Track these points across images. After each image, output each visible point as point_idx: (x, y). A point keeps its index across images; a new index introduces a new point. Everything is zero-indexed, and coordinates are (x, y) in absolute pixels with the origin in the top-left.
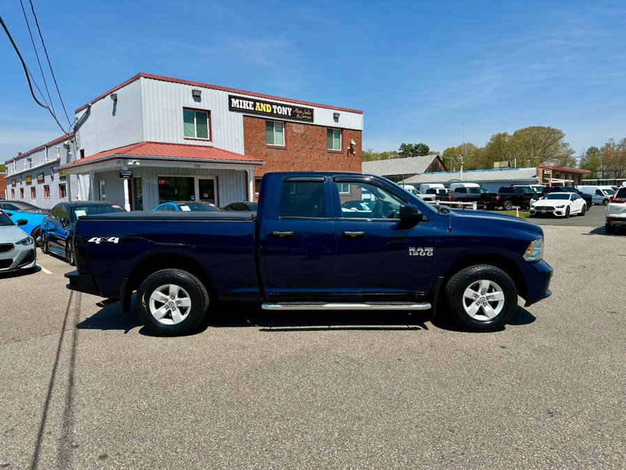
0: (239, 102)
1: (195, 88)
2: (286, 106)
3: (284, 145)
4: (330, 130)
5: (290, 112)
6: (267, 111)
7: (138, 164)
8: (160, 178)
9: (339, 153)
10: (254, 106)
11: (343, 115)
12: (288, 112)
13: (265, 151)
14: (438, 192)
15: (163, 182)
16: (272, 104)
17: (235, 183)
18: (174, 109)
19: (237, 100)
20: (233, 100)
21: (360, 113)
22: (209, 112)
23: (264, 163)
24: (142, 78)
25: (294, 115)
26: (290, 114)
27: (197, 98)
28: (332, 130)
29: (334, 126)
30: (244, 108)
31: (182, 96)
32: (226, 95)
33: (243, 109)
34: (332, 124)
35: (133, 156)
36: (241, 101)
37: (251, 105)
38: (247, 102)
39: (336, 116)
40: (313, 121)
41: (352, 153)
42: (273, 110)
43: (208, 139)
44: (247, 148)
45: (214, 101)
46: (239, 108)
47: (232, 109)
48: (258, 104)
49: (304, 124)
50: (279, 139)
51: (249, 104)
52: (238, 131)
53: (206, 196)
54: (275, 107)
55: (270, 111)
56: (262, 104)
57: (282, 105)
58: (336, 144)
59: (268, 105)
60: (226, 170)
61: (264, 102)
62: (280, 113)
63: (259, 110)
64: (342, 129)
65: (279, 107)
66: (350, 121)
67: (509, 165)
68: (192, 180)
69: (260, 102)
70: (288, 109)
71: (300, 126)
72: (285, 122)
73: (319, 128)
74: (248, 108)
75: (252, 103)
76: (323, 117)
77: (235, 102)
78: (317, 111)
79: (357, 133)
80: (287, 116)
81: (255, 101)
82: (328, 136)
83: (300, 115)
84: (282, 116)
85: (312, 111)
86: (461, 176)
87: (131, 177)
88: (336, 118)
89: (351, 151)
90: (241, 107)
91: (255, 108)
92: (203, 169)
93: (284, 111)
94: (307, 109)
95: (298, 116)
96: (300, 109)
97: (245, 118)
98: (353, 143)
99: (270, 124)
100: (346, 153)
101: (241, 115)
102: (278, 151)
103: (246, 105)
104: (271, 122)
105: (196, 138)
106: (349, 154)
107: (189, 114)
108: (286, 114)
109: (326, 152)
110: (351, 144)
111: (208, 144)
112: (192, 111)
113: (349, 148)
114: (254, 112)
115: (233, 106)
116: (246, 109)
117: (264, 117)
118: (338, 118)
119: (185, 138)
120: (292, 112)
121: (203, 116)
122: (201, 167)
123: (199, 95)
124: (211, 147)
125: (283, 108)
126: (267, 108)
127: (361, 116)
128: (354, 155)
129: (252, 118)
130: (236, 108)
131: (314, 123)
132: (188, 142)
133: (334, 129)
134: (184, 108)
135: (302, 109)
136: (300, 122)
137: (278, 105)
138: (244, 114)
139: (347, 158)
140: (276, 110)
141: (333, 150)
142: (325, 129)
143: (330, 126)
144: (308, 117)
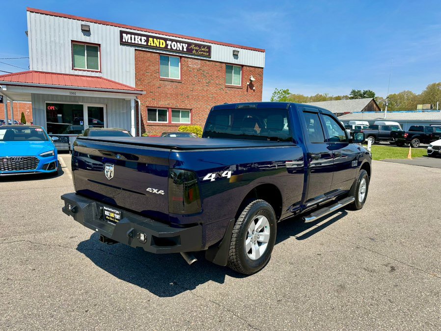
0: (131, 38)
1: (83, 23)
2: (180, 42)
3: (179, 79)
4: (230, 67)
5: (185, 48)
6: (161, 46)
8: (48, 105)
9: (239, 88)
10: (147, 41)
11: (242, 53)
12: (183, 48)
13: (158, 83)
14: (354, 128)
15: (53, 108)
16: (166, 40)
18: (62, 42)
19: (129, 36)
20: (124, 35)
21: (262, 51)
22: (99, 45)
23: (144, 93)
24: (28, 13)
25: (189, 51)
26: (185, 50)
27: (87, 33)
28: (232, 66)
29: (233, 63)
30: (136, 42)
31: (73, 30)
32: (117, 30)
33: (135, 43)
34: (232, 60)
36: (133, 36)
37: (143, 41)
38: (140, 37)
39: (235, 53)
40: (210, 57)
41: (251, 88)
42: (167, 45)
43: (99, 70)
44: (138, 78)
45: (105, 36)
46: (131, 43)
47: (123, 43)
48: (151, 39)
49: (201, 59)
50: (174, 72)
51: (141, 40)
52: (130, 64)
53: (95, 121)
54: (169, 43)
55: (164, 46)
56: (155, 40)
57: (177, 41)
58: (236, 80)
59: (162, 41)
61: (157, 38)
62: (175, 48)
63: (152, 44)
64: (243, 66)
65: (174, 43)
66: (249, 58)
67: (431, 108)
68: (81, 108)
69: (153, 37)
70: (184, 45)
71: (196, 61)
73: (218, 64)
74: (140, 43)
75: (145, 38)
76: (221, 54)
77: (126, 37)
78: (215, 48)
79: (258, 71)
80: (182, 52)
81: (148, 37)
82: (227, 72)
83: (197, 51)
84: (176, 51)
85: (209, 48)
86: (385, 116)
88: (236, 55)
89: (251, 85)
90: (133, 41)
91: (147, 43)
93: (179, 46)
94: (204, 46)
95: (194, 51)
96: (196, 45)
97: (137, 52)
98: (252, 79)
99: (164, 59)
100: (245, 89)
101: (133, 49)
102: (171, 83)
103: (138, 40)
104: (165, 56)
105: (86, 69)
106: (249, 89)
107: (77, 47)
108: (181, 49)
109: (223, 87)
110: (250, 80)
111: (97, 75)
112: (83, 44)
113: (248, 84)
114: (147, 46)
115: (124, 40)
116: (138, 44)
117: (158, 51)
118: (237, 55)
119: (73, 69)
120: (187, 48)
121: (94, 49)
122: (77, 95)
123: (88, 29)
124: (98, 77)
125: (178, 44)
126: (161, 43)
127: (263, 54)
128: (254, 90)
129: (145, 53)
130: (128, 42)
131: (212, 59)
132: (76, 73)
133: (234, 66)
134: (72, 41)
135: (199, 46)
136: (196, 57)
137: (172, 41)
138: (137, 48)
139: (246, 93)
140: (171, 46)
141: (233, 85)
142: (224, 66)
143: (229, 62)
144: (205, 54)
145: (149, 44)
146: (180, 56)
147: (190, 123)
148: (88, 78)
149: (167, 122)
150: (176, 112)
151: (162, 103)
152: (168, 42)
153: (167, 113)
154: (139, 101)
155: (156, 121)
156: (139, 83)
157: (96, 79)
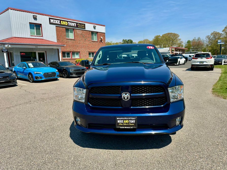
0: (54, 21)
1: (34, 14)
2: (73, 22)
3: (74, 38)
4: (92, 33)
5: (75, 25)
6: (66, 24)
7: (10, 46)
8: (21, 52)
9: (97, 42)
10: (60, 22)
11: (97, 27)
13: (65, 41)
14: (135, 57)
15: (22, 54)
16: (68, 22)
17: (54, 54)
18: (25, 23)
19: (53, 20)
20: (51, 20)
21: (104, 26)
22: (41, 24)
23: (65, 45)
24: (10, 10)
25: (77, 26)
26: (75, 26)
27: (35, 19)
28: (93, 33)
30: (56, 23)
31: (29, 18)
32: (48, 17)
34: (93, 30)
35: (7, 43)
36: (54, 20)
37: (59, 22)
38: (57, 21)
39: (95, 27)
40: (85, 29)
41: (102, 42)
42: (68, 24)
43: (41, 36)
44: (58, 39)
45: (43, 20)
47: (51, 23)
48: (62, 21)
49: (82, 30)
50: (71, 36)
52: (54, 33)
53: (42, 59)
54: (69, 23)
55: (67, 24)
56: (63, 22)
57: (72, 22)
58: (95, 38)
59: (66, 22)
60: (49, 48)
61: (64, 21)
62: (71, 25)
63: (62, 24)
64: (97, 32)
65: (71, 23)
66: (100, 29)
67: (160, 47)
68: (35, 53)
69: (63, 21)
70: (75, 24)
71: (80, 31)
72: (74, 29)
73: (88, 32)
74: (57, 23)
75: (59, 21)
76: (89, 27)
77: (52, 21)
78: (87, 25)
79: (103, 34)
80: (74, 27)
81: (60, 20)
82: (92, 35)
83: (80, 26)
84: (72, 26)
85: (84, 25)
87: (7, 52)
88: (95, 28)
89: (101, 41)
90: (55, 23)
92: (39, 48)
93: (73, 24)
95: (79, 26)
96: (80, 24)
97: (57, 27)
98: (102, 38)
99: (67, 30)
100: (99, 42)
101: (55, 26)
102: (71, 41)
103: (56, 22)
105: (36, 35)
106: (101, 42)
108: (74, 26)
109: (91, 41)
112: (33, 24)
114: (60, 25)
115: (51, 22)
116: (57, 24)
117: (65, 27)
119: (31, 36)
120: (76, 25)
121: (38, 26)
123: (36, 17)
124: (42, 39)
125: (73, 23)
126: (66, 23)
127: (104, 27)
128: (102, 43)
129: (60, 27)
130: (52, 23)
131: (86, 30)
134: (30, 23)
135: (81, 24)
136: (80, 29)
137: (70, 22)
138: (56, 26)
139: (99, 44)
141: (94, 40)
142: (90, 32)
143: (92, 31)
144: (83, 27)
145: (61, 24)
147: (79, 58)
149: (70, 58)
150: (73, 53)
151: (68, 50)
152: (68, 23)
153: (70, 54)
155: (66, 57)
156: (58, 41)
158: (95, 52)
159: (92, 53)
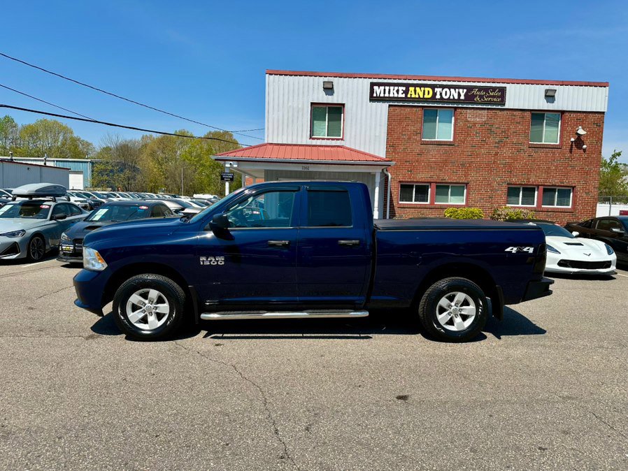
0: (385, 90)
1: (326, 79)
2: (455, 87)
3: (452, 140)
4: (538, 115)
5: (463, 95)
6: (426, 96)
7: (235, 166)
9: (554, 148)
10: (406, 92)
11: (562, 91)
12: (459, 95)
13: (417, 148)
16: (433, 87)
18: (300, 106)
19: (382, 88)
20: (376, 88)
21: (603, 85)
22: (343, 105)
23: (393, 163)
24: (267, 76)
25: (470, 98)
26: (462, 97)
27: (330, 91)
28: (543, 115)
29: (546, 109)
30: (391, 95)
31: (312, 90)
32: (367, 82)
33: (389, 97)
34: (544, 105)
35: (229, 157)
36: (387, 88)
37: (401, 92)
38: (396, 88)
39: (549, 94)
40: (504, 105)
41: (580, 147)
42: (435, 94)
43: (341, 137)
44: (391, 145)
45: (352, 92)
46: (384, 97)
47: (373, 99)
48: (412, 89)
49: (488, 109)
50: (444, 131)
51: (398, 91)
52: (380, 125)
54: (438, 90)
55: (430, 96)
56: (418, 89)
57: (450, 87)
58: (551, 135)
59: (427, 89)
61: (420, 86)
62: (446, 97)
63: (413, 96)
64: (563, 112)
65: (446, 90)
69: (415, 86)
70: (461, 90)
71: (480, 112)
72: (456, 108)
73: (517, 113)
74: (396, 95)
75: (404, 88)
76: (522, 97)
77: (378, 91)
78: (511, 90)
79: (595, 119)
80: (459, 101)
81: (408, 86)
82: (533, 124)
83: (481, 97)
84: (449, 101)
85: (503, 90)
87: (231, 179)
88: (550, 97)
89: (579, 143)
90: (387, 95)
91: (406, 95)
93: (454, 94)
94: (494, 89)
95: (477, 99)
96: (480, 89)
97: (392, 108)
98: (581, 132)
99: (430, 114)
100: (566, 149)
101: (386, 105)
102: (440, 147)
103: (393, 92)
104: (431, 110)
105: (326, 137)
106: (574, 148)
107: (318, 111)
108: (456, 97)
109: (525, 147)
110: (577, 134)
111: (338, 143)
112: (324, 106)
113: (573, 139)
114: (405, 99)
115: (375, 95)
116: (394, 97)
117: (421, 104)
118: (553, 96)
119: (311, 138)
120: (466, 95)
121: (336, 111)
122: (310, 170)
123: (331, 86)
124: (338, 146)
125: (452, 90)
126: (426, 93)
127: (605, 91)
128: (585, 150)
129: (403, 108)
130: (379, 97)
131: (506, 107)
132: (314, 142)
133: (546, 114)
134: (312, 104)
135: (486, 89)
136: (480, 107)
137: (443, 87)
138: (391, 104)
139: (568, 155)
140: (441, 94)
141: (543, 143)
142: (528, 115)
143: (536, 108)
144: (495, 100)
145: (409, 96)
146: (454, 107)
147: (464, 203)
148: (326, 149)
149: (428, 203)
150: (442, 188)
151: (421, 176)
152: (436, 89)
153: (429, 189)
154: (389, 174)
155: (412, 201)
156: (391, 150)
157: (335, 148)
158: (538, 186)
159: (524, 189)
